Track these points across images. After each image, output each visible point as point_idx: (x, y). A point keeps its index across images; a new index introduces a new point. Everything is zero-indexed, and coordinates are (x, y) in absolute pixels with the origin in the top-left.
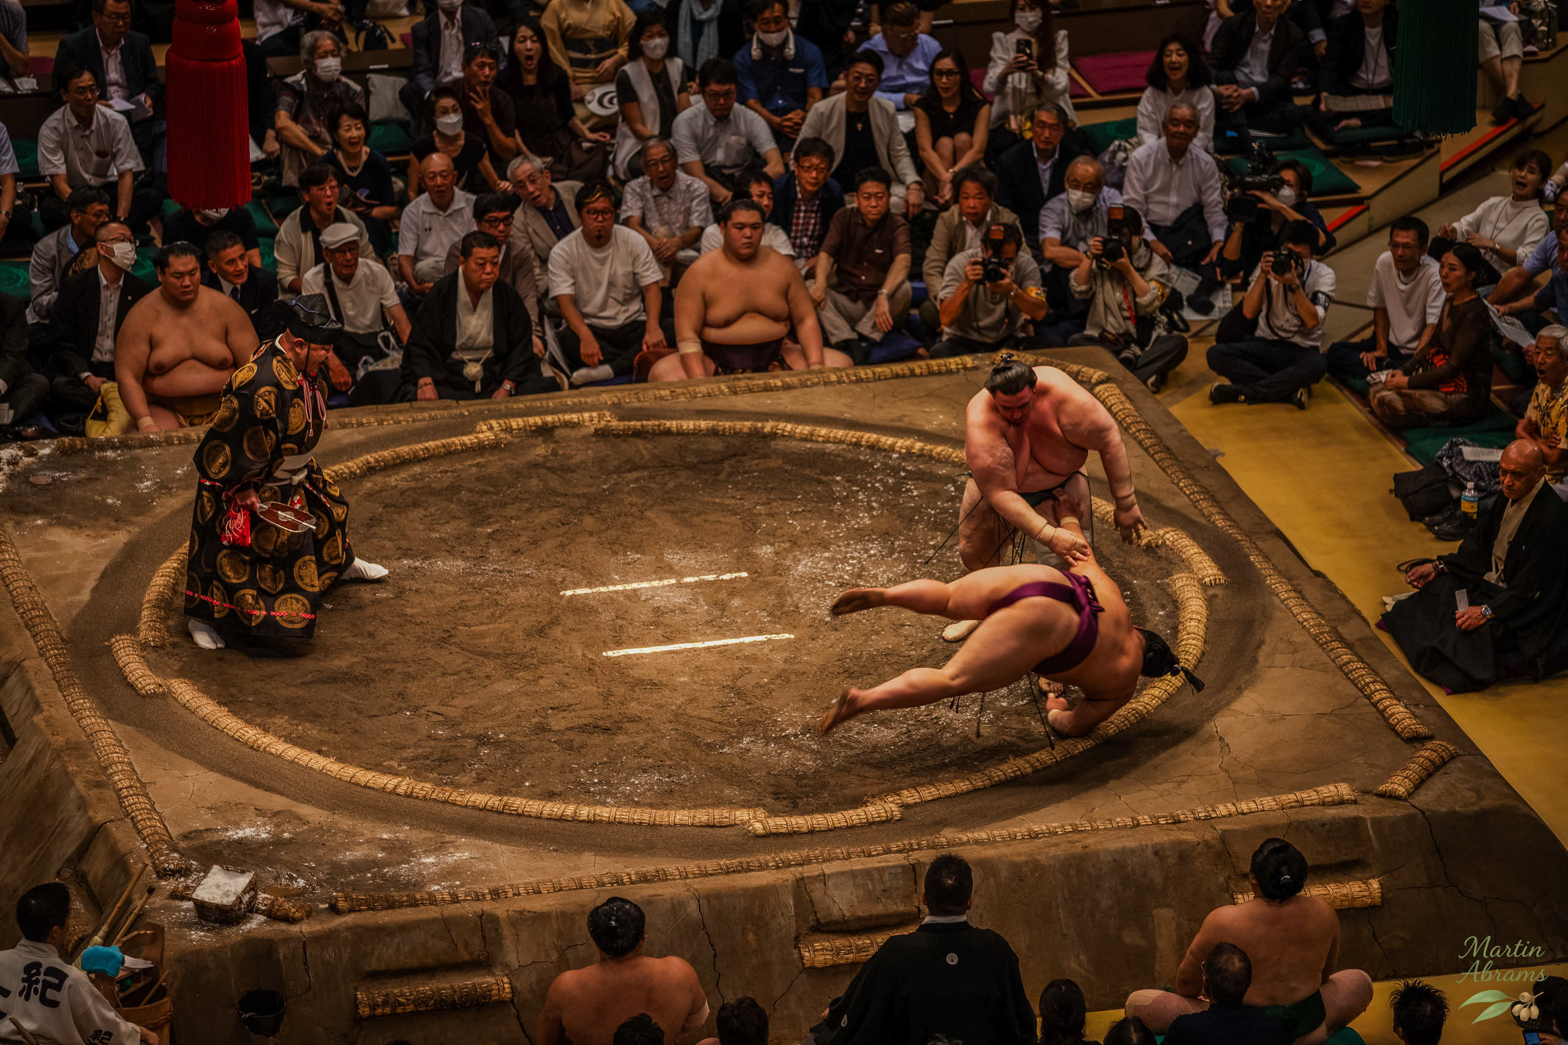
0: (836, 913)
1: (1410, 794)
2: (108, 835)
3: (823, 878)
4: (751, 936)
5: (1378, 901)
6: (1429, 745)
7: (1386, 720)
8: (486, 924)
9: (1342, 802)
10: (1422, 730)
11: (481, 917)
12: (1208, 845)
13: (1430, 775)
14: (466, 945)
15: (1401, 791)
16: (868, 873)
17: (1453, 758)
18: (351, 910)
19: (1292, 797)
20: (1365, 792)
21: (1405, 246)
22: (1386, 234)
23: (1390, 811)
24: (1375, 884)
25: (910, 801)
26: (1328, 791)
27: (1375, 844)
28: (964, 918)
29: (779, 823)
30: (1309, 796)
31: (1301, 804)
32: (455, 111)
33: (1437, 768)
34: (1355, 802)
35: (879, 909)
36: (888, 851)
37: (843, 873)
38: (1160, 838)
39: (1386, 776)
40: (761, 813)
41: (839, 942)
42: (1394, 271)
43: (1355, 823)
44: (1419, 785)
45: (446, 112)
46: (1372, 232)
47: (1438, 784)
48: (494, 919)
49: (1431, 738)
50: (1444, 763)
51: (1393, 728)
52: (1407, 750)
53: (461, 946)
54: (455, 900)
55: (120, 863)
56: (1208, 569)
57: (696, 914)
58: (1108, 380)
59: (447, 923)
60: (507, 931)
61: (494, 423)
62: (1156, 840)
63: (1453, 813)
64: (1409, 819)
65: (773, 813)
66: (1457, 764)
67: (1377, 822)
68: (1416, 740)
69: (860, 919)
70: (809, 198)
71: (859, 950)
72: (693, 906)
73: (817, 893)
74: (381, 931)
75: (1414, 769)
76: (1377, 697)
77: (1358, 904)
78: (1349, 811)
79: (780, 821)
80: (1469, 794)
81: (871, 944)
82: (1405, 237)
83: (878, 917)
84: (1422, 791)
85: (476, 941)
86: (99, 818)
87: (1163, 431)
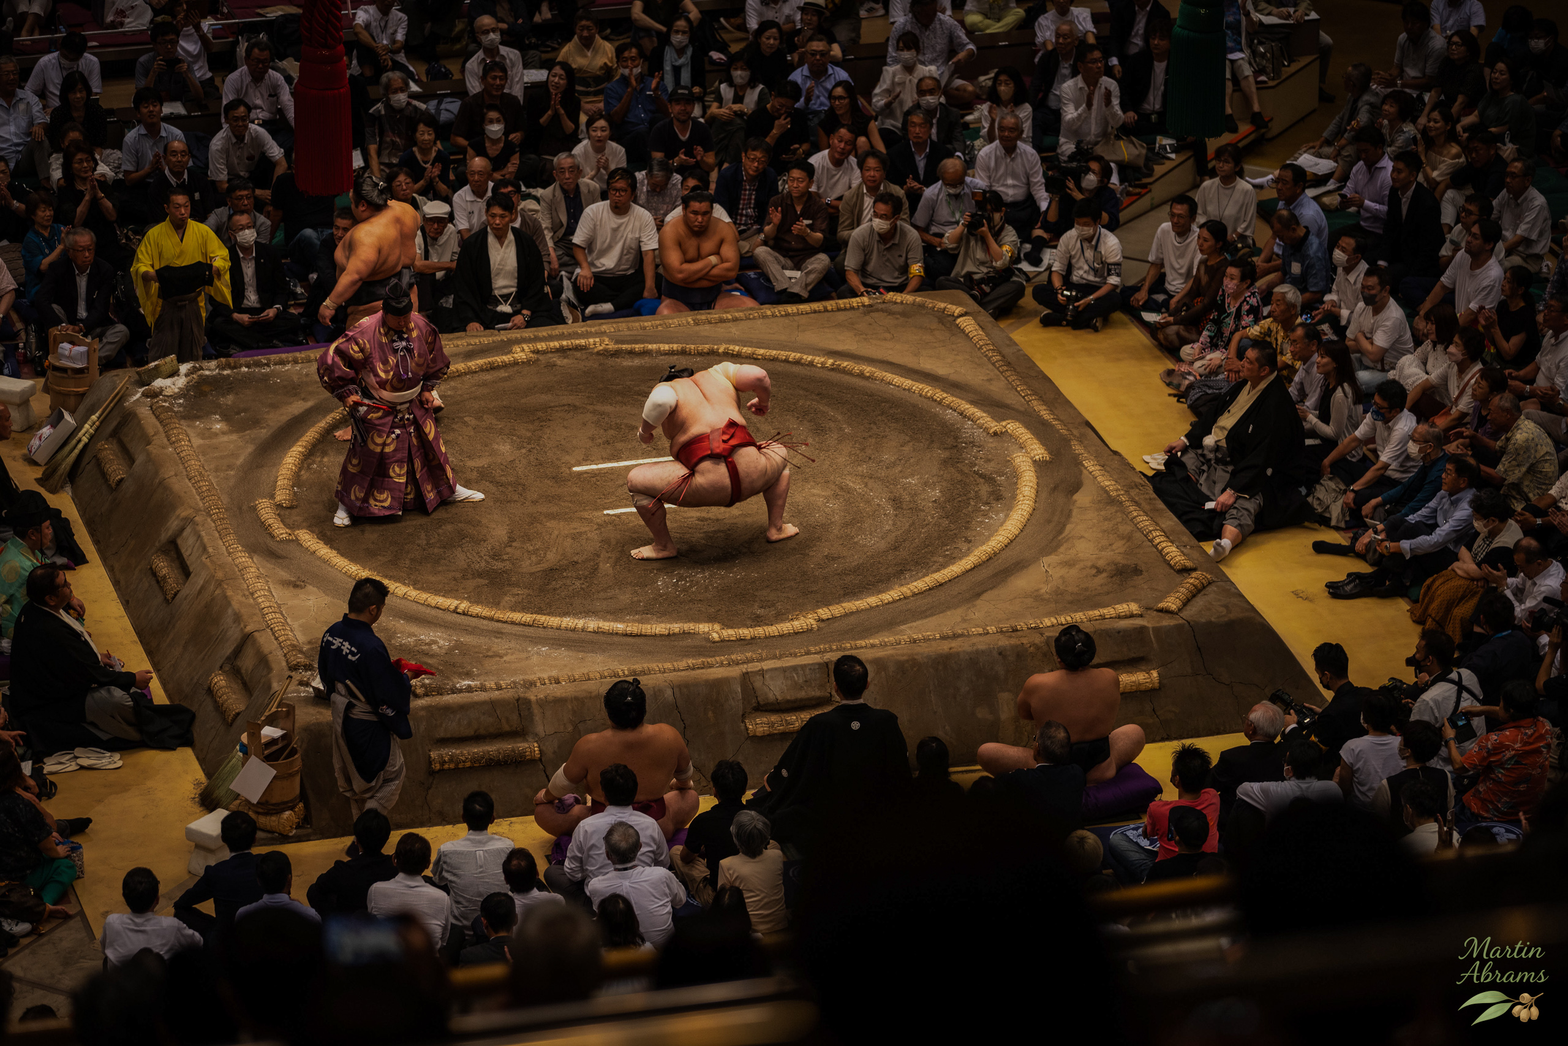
0: (771, 697)
1: (1180, 610)
2: (255, 641)
3: (762, 673)
4: (710, 714)
5: (1157, 685)
6: (1194, 575)
7: (1163, 557)
8: (521, 706)
9: (1132, 616)
10: (1189, 564)
11: (518, 700)
12: (1038, 648)
13: (1194, 596)
14: (507, 719)
15: (1174, 607)
16: (794, 668)
17: (1210, 583)
18: (426, 695)
19: (1097, 613)
20: (1148, 609)
21: (1179, 216)
22: (1167, 208)
23: (1167, 622)
24: (1155, 674)
25: (824, 617)
26: (1123, 608)
27: (1155, 645)
28: (861, 701)
29: (730, 633)
30: (1108, 611)
31: (1103, 618)
32: (498, 121)
33: (1199, 591)
34: (1141, 616)
35: (802, 694)
36: (808, 653)
37: (776, 669)
38: (1004, 642)
39: (1162, 598)
40: (717, 627)
41: (774, 718)
42: (1173, 234)
43: (1142, 629)
44: (1186, 603)
45: (491, 122)
46: (1154, 207)
47: (1199, 602)
48: (528, 702)
49: (1195, 570)
50: (1204, 587)
51: (1168, 563)
52: (1178, 578)
53: (503, 721)
54: (499, 688)
55: (263, 661)
56: (1039, 451)
57: (671, 698)
58: (965, 314)
59: (493, 704)
60: (536, 710)
61: (525, 346)
62: (1000, 643)
63: (1210, 623)
64: (1179, 627)
65: (726, 625)
66: (1213, 588)
67: (1157, 630)
68: (1185, 571)
69: (788, 701)
70: (752, 180)
71: (788, 723)
72: (669, 692)
73: (758, 683)
74: (447, 709)
75: (1183, 591)
76: (1157, 541)
77: (1143, 688)
78: (1139, 622)
79: (731, 632)
80: (1221, 609)
81: (797, 720)
82: (1179, 209)
83: (801, 700)
84: (1188, 607)
85: (515, 717)
86: (249, 629)
87: (1007, 351)
